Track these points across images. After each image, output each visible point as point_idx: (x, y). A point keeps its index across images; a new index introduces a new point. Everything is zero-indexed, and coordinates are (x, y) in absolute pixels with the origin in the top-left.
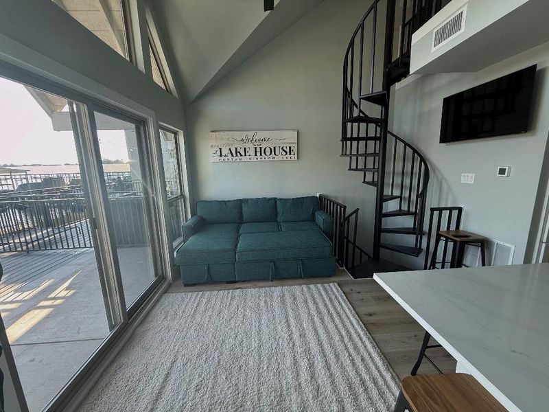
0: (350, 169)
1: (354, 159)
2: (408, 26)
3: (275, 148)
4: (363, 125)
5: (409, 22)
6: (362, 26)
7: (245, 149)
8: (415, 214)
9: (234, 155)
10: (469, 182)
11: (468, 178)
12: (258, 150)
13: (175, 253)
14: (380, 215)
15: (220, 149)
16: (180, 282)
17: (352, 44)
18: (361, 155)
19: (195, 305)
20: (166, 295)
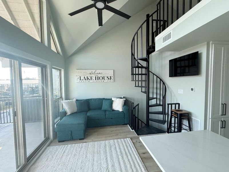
0: (136, 86)
1: (137, 82)
2: (162, 27)
3: (104, 77)
4: (140, 69)
5: (162, 25)
6: (137, 33)
7: (91, 77)
8: (162, 105)
9: (86, 79)
10: (181, 93)
11: (181, 92)
12: (97, 77)
13: (55, 126)
14: (148, 106)
15: (80, 77)
16: (57, 140)
17: (134, 39)
18: (140, 81)
19: (63, 152)
20: (49, 147)
